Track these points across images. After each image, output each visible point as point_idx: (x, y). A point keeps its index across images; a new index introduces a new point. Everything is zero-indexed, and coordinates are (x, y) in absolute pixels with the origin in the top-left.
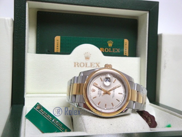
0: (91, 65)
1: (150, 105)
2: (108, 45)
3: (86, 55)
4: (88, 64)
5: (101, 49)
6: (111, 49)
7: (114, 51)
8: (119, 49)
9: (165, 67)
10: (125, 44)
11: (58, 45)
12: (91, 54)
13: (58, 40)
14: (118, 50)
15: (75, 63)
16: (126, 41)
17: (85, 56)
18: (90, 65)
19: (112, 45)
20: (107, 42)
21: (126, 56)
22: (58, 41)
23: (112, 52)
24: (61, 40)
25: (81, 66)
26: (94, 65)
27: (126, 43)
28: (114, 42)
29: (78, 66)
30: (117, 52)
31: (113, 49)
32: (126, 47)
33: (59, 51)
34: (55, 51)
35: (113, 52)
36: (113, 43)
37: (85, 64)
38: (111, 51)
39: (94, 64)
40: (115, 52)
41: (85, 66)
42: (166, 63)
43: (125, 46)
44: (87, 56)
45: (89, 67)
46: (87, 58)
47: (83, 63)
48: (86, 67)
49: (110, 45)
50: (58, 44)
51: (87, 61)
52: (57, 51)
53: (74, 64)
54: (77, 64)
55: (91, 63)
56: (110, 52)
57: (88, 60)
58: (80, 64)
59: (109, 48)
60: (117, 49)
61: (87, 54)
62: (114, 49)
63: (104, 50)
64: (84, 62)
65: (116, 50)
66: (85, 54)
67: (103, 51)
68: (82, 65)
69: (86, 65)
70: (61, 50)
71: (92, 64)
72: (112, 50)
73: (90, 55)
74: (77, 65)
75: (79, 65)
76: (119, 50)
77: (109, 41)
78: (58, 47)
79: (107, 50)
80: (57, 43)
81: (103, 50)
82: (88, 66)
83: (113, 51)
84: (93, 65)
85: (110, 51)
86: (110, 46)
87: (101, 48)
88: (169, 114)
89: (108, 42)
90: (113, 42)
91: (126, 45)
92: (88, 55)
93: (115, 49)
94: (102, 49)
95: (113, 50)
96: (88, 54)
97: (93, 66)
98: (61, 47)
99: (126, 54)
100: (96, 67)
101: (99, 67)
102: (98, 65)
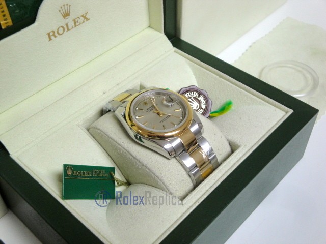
0: (75, 23)
1: (175, 52)
3: (63, 10)
4: (69, 24)
12: (70, 6)
15: (49, 34)
17: (61, 14)
18: (73, 25)
29: (55, 37)
34: (4, 26)
37: (65, 27)
41: (66, 30)
45: (72, 28)
46: (66, 15)
47: (62, 27)
48: (68, 30)
50: (3, 12)
51: (67, 21)
52: (7, 25)
53: (47, 36)
54: (51, 34)
55: (74, 20)
61: (63, 7)
64: (62, 25)
66: (61, 10)
68: (61, 31)
69: (67, 26)
73: (69, 8)
74: (53, 35)
75: (56, 34)
78: (5, 18)
84: (78, 22)
92: (66, 8)
97: (79, 23)
100: (84, 22)
101: (88, 19)
102: (85, 18)
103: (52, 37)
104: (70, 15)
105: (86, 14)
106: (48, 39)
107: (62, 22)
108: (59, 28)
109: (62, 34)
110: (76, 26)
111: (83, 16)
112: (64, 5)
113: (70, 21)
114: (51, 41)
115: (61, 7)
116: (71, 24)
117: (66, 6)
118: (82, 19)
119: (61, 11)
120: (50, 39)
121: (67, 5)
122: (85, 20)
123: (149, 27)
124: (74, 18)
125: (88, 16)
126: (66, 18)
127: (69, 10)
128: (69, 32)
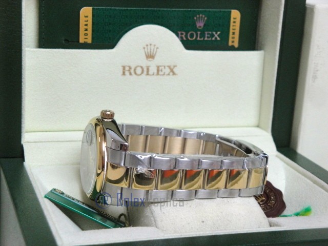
0: (158, 71)
1: (277, 156)
2: (194, 25)
3: (148, 49)
4: (150, 68)
5: (179, 33)
6: (200, 34)
7: (208, 37)
8: (219, 33)
9: (315, 77)
10: (232, 20)
11: (86, 27)
12: (157, 48)
13: (86, 15)
14: (216, 36)
15: (124, 67)
16: (236, 15)
17: (145, 52)
18: (156, 71)
19: (205, 25)
20: (193, 18)
21: (232, 49)
22: (86, 19)
23: (202, 39)
24: (93, 16)
25: (135, 73)
26: (164, 70)
27: (234, 19)
28: (208, 19)
29: (130, 74)
30: (214, 39)
31: (206, 33)
32: (234, 28)
33: (89, 41)
34: (82, 40)
35: (206, 39)
36: (206, 20)
37: (145, 70)
38: (200, 38)
39: (163, 67)
40: (210, 39)
41: (145, 72)
42: (317, 71)
43: (233, 26)
44: (149, 51)
45: (153, 74)
46: (150, 56)
47: (142, 67)
48: (148, 74)
49: (200, 24)
50: (86, 25)
51: (149, 63)
52: (86, 40)
53: (121, 69)
54: (127, 68)
55: (158, 67)
56: (199, 41)
57: (151, 59)
58: (135, 70)
59: (196, 30)
60: (214, 33)
61: (149, 47)
62: (208, 34)
63: (186, 36)
64: (142, 65)
65: (213, 36)
66: (146, 47)
67: (185, 39)
68: (139, 71)
69: (148, 69)
70: (93, 38)
71: (160, 68)
72: (202, 35)
73: (155, 50)
74: (129, 71)
75: (132, 71)
76: (218, 36)
77: (198, 16)
78: (86, 32)
79: (192, 36)
80: (86, 23)
81: (183, 36)
82: (151, 72)
83: (204, 38)
84: (162, 71)
85: (198, 39)
86: (200, 27)
87: (180, 31)
88: (312, 183)
89: (195, 18)
90: (206, 18)
91: (234, 22)
92: (152, 49)
93: (210, 33)
94: (182, 34)
95: (206, 35)
96: (152, 47)
97: (162, 73)
98: (93, 31)
99: (233, 44)
100: (169, 74)
101: (174, 74)
102: (172, 71)
103: (127, 73)
105: (174, 66)
106: (122, 73)
108: (138, 66)
109: (138, 75)
110: (158, 74)
111: (169, 67)
112: (151, 45)
113: (153, 64)
114: (123, 76)
115: (147, 45)
116: (153, 70)
118: (167, 70)
119: (146, 50)
121: (154, 45)
122: (171, 74)
123: (258, 126)
124: (158, 65)
125: (175, 70)
126: (149, 59)
127: (155, 52)
128: (148, 76)
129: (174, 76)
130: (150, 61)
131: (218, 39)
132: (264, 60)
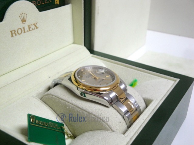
0: (29, 28)
4: (25, 28)
5: (33, 2)
7: (46, 2)
12: (27, 15)
15: (11, 32)
17: (21, 19)
18: (28, 29)
29: (16, 35)
30: (49, 2)
37: (23, 30)
39: (31, 26)
41: (23, 32)
45: (27, 31)
46: (24, 21)
47: (21, 29)
48: (25, 32)
51: (24, 25)
54: (13, 32)
55: (29, 26)
58: (18, 31)
61: (22, 15)
64: (21, 27)
66: (21, 16)
68: (20, 31)
71: (30, 26)
73: (26, 16)
75: (16, 33)
81: (35, 3)
82: (26, 31)
84: (31, 28)
85: (42, 3)
92: (24, 16)
99: (57, 3)
100: (35, 29)
101: (37, 28)
102: (36, 26)
103: (14, 35)
104: (27, 21)
105: (37, 23)
106: (11, 36)
107: (21, 25)
108: (19, 29)
109: (20, 34)
110: (29, 30)
111: (34, 24)
112: (23, 13)
113: (26, 25)
114: (12, 37)
115: (21, 14)
116: (27, 29)
117: (24, 14)
118: (33, 27)
120: (12, 36)
123: (74, 43)
125: (37, 26)
126: (24, 23)
127: (26, 18)
128: (25, 33)
129: (37, 29)
130: (24, 24)
131: (51, 2)
132: (72, 9)
